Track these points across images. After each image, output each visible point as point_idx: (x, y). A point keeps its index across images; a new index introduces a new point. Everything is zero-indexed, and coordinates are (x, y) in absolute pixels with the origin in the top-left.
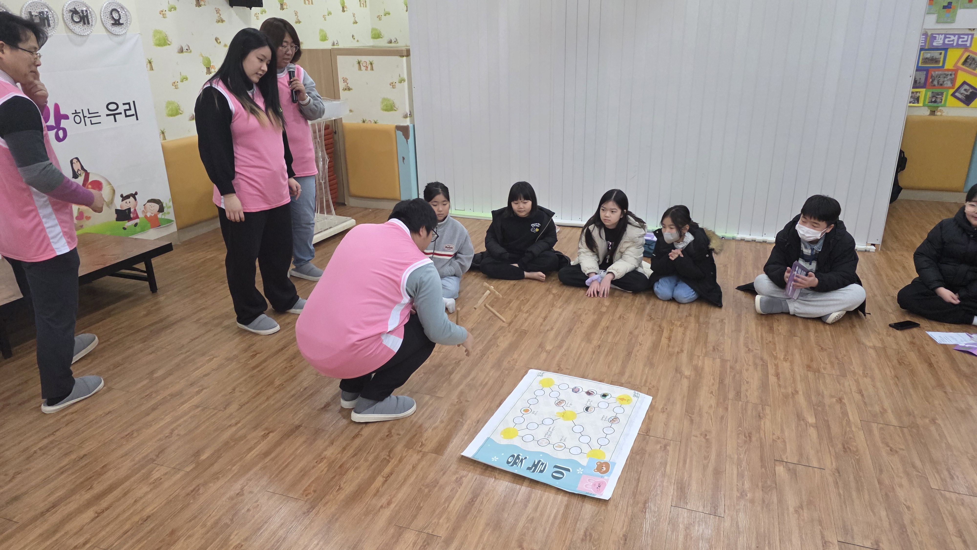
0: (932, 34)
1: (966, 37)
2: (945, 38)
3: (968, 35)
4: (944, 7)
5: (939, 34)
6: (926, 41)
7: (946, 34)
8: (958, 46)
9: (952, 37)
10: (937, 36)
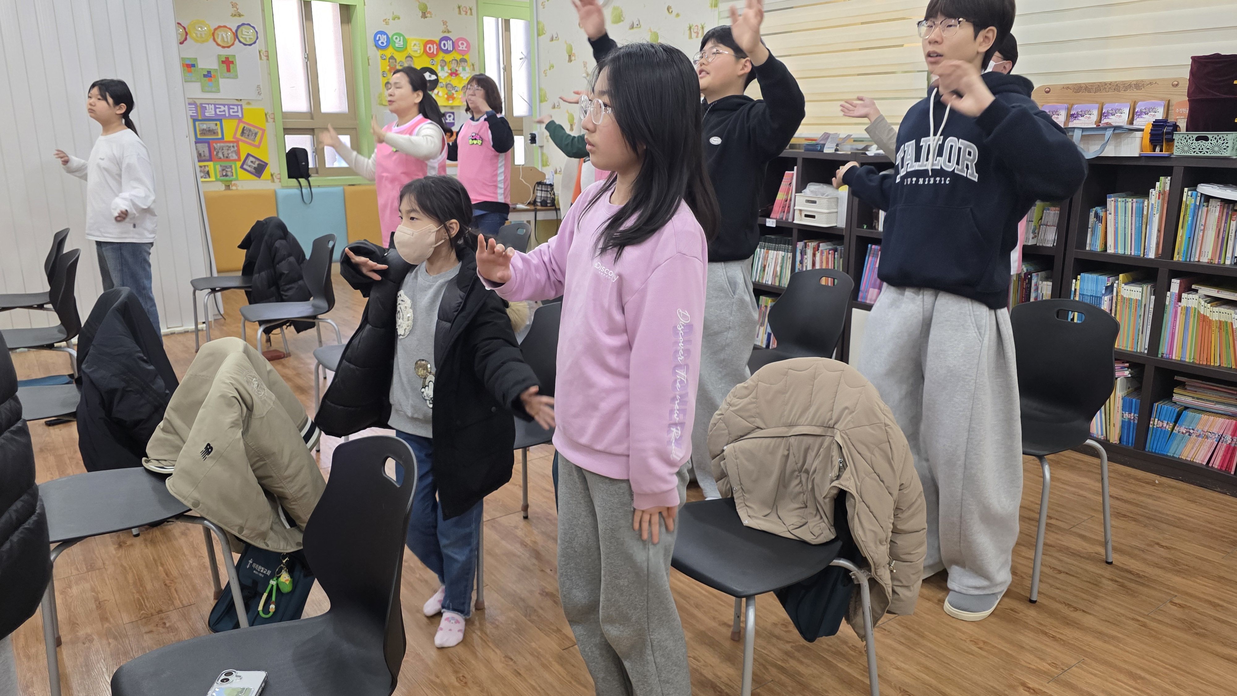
0: (201, 104)
1: (235, 107)
2: (216, 108)
3: (237, 105)
4: (205, 76)
5: (208, 104)
6: (196, 110)
7: (215, 105)
8: (231, 117)
9: (223, 108)
10: (207, 106)
